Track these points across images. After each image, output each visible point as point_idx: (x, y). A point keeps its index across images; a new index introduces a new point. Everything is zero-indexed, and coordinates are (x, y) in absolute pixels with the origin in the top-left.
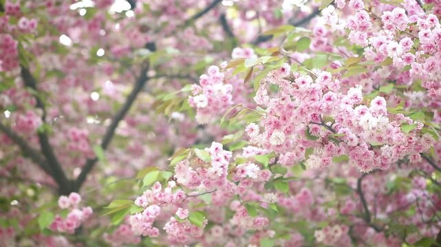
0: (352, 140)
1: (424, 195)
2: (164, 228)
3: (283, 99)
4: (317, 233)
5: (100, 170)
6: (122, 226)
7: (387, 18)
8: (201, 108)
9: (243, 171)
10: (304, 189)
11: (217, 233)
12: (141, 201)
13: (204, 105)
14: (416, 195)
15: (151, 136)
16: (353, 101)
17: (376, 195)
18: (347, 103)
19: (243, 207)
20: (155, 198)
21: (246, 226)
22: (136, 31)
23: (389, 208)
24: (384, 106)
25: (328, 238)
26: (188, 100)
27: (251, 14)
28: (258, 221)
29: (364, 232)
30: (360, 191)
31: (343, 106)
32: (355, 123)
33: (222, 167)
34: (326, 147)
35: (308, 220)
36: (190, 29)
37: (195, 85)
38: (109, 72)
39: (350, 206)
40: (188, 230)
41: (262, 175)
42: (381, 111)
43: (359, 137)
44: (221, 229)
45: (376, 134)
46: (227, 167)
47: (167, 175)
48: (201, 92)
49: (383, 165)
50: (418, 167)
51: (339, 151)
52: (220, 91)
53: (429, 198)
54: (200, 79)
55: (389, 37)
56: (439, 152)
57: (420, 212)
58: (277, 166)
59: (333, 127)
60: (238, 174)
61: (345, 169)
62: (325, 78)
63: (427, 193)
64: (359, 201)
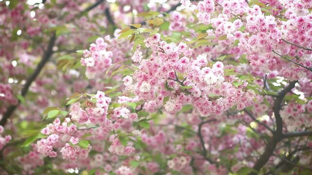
0: (197, 93)
1: (245, 139)
2: (61, 151)
3: (152, 60)
4: (169, 162)
5: (16, 116)
6: (31, 152)
7: (226, 5)
8: (90, 67)
9: (118, 113)
10: (161, 132)
11: (99, 159)
12: (46, 131)
13: (92, 65)
14: (239, 138)
15: (53, 93)
16: (201, 64)
17: (212, 138)
18: (196, 65)
19: (117, 139)
20: (55, 130)
21: (119, 153)
22: (46, 17)
23: (221, 147)
24: (222, 69)
25: (177, 165)
26: (81, 61)
27: (127, 8)
28: (128, 149)
29: (202, 164)
30: (200, 134)
31: (193, 67)
32: (201, 80)
33: (103, 108)
34: (178, 97)
35: (163, 154)
36: (84, 17)
37: (87, 50)
38: (25, 46)
39: (193, 144)
40: (78, 153)
41: (132, 117)
42: (219, 72)
43: (202, 91)
44: (101, 156)
45: (215, 89)
46: (107, 108)
47: (65, 113)
48: (90, 56)
49: (218, 112)
50: (241, 119)
51: (188, 100)
52: (103, 55)
53: (248, 141)
54: (90, 47)
55: (225, 19)
56: (257, 106)
57: (242, 151)
58: (142, 111)
59: (184, 83)
60: (115, 115)
61: (190, 117)
62: (182, 47)
63: (247, 137)
64: (199, 142)
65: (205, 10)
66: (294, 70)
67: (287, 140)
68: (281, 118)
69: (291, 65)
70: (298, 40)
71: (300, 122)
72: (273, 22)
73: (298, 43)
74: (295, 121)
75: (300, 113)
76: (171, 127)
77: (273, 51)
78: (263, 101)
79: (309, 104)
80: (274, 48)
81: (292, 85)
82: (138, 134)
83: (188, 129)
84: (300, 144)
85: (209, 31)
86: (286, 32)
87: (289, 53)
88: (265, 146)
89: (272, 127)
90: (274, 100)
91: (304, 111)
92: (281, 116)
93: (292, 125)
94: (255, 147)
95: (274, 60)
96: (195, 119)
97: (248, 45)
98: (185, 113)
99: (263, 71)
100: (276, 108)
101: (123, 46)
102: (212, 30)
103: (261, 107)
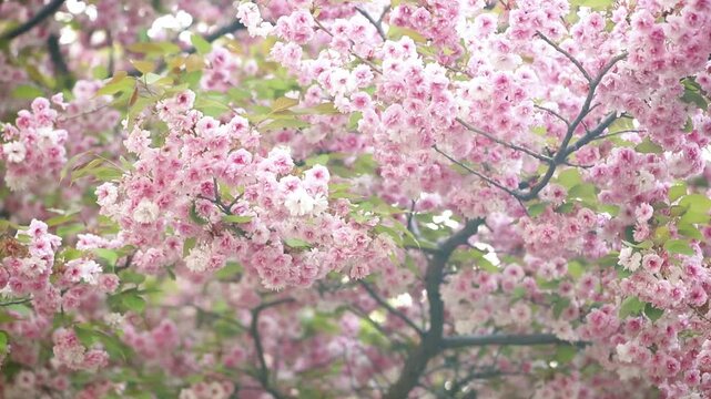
0: (259, 233)
1: (357, 347)
3: (167, 150)
4: (184, 393)
7: (341, 30)
8: (14, 164)
9: (75, 272)
10: (166, 321)
11: (26, 382)
13: (19, 158)
14: (344, 345)
16: (278, 167)
17: (280, 341)
18: (267, 170)
19: (70, 331)
23: (300, 364)
24: (324, 182)
27: (99, 37)
28: (93, 357)
30: (254, 332)
31: (260, 174)
32: (277, 204)
33: (44, 258)
34: (218, 240)
35: (167, 373)
37: (9, 125)
39: (238, 354)
41: (105, 283)
42: (319, 189)
43: (272, 230)
45: (304, 228)
46: (52, 259)
48: (16, 138)
49: (303, 280)
50: (351, 301)
51: (239, 248)
52: (47, 138)
53: (364, 352)
54: (18, 116)
55: (335, 61)
56: (389, 271)
57: (349, 374)
58: (128, 270)
59: (232, 209)
60: (68, 276)
61: (236, 291)
62: (239, 126)
63: (360, 343)
64: (251, 350)
65: (293, 36)
66: (479, 194)
67: (450, 353)
68: (442, 303)
69: (471, 183)
70: (494, 124)
71: (484, 312)
72: (441, 78)
73: (493, 131)
74: (473, 309)
75: (486, 292)
76: (190, 311)
77: (434, 146)
78: (403, 262)
79: (505, 272)
80: (439, 139)
81: (471, 228)
82: (118, 323)
83: (229, 317)
84: (481, 363)
85: (292, 95)
86: (466, 104)
87: (471, 155)
88: (403, 365)
89: (418, 323)
90: (429, 260)
91: (496, 288)
92: (443, 298)
93: (467, 319)
94: (378, 366)
95: (436, 166)
96: (246, 297)
97: (382, 126)
98: (225, 281)
99: (409, 192)
100: (432, 280)
101: (92, 119)
102: (298, 92)
103: (398, 274)
